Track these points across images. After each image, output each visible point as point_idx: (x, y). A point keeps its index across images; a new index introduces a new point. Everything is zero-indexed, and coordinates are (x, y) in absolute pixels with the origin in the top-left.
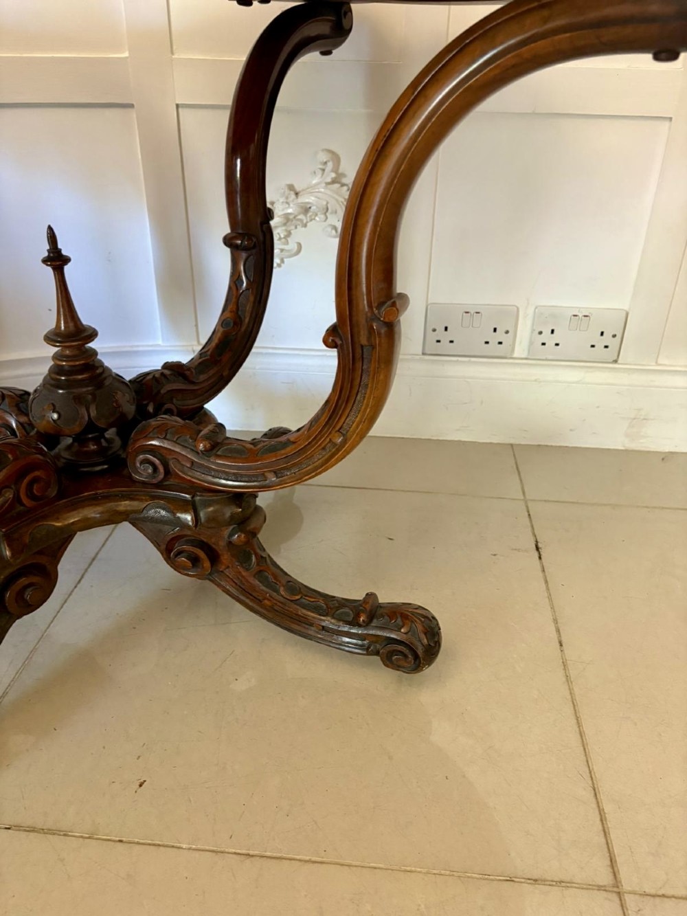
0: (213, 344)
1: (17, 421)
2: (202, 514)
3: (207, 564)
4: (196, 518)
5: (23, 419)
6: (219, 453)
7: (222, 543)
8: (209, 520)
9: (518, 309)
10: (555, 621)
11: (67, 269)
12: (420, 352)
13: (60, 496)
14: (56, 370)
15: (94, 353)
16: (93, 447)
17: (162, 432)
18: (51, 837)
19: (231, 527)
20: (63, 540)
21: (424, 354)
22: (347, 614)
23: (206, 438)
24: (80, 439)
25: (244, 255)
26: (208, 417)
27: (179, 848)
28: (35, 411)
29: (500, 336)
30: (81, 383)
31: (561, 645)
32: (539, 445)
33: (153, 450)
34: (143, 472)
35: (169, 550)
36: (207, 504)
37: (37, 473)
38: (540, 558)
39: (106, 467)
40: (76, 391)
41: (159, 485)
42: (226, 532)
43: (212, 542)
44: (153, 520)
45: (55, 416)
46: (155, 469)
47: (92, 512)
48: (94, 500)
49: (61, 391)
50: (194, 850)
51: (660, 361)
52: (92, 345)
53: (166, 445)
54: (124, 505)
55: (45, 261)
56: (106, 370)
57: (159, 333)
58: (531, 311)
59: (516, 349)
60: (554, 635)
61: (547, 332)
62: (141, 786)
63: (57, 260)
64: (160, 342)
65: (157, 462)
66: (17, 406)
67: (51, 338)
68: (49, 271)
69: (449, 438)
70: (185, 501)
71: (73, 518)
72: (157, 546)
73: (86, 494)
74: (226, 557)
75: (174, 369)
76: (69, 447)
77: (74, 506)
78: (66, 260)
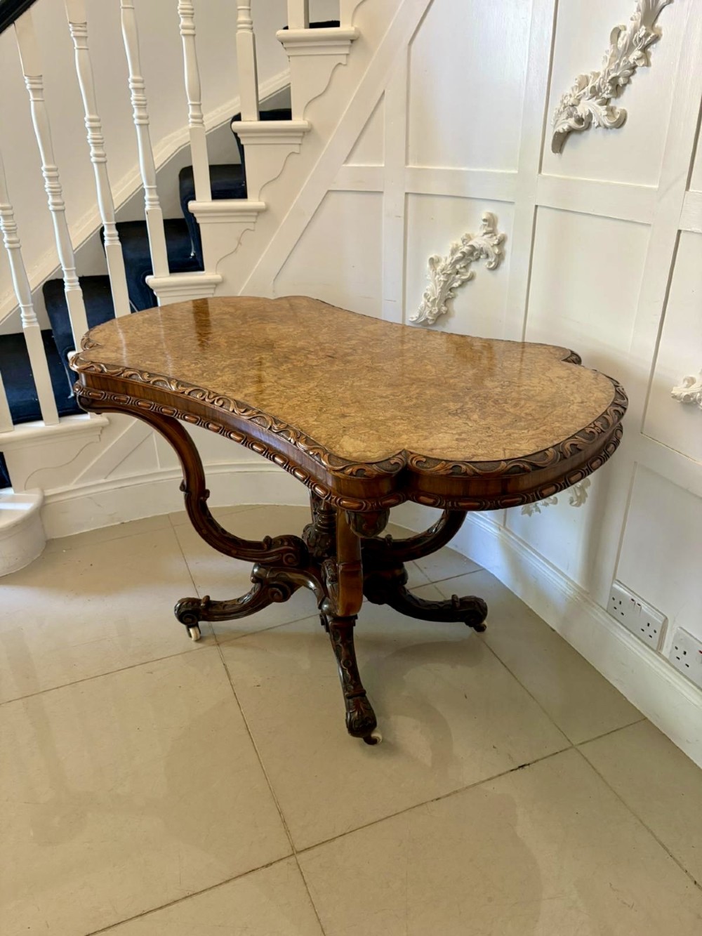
9: (667, 620)
10: (456, 792)
12: (605, 608)
18: (227, 677)
21: (607, 611)
27: (240, 709)
29: (651, 631)
50: (242, 713)
58: (675, 626)
59: (664, 648)
61: (681, 650)
62: (258, 686)
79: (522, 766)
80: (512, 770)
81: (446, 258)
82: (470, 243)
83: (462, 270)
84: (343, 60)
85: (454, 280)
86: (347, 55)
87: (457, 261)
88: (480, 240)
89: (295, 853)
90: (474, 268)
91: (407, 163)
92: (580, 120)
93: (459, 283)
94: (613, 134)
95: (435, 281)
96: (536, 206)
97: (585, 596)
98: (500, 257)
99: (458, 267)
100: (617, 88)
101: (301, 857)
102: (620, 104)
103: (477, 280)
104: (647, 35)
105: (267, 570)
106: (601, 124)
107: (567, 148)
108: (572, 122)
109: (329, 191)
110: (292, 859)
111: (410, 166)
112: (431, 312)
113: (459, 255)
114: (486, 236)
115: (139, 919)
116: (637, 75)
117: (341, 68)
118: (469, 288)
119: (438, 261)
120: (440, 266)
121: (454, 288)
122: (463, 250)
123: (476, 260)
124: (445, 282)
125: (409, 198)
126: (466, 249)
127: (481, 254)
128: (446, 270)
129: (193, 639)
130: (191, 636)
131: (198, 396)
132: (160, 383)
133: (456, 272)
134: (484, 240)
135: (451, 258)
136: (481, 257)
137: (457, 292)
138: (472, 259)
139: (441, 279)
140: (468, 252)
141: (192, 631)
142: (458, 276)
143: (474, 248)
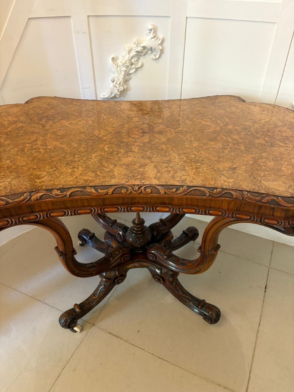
2: (163, 272)
3: (162, 282)
4: (161, 272)
5: (124, 235)
6: (169, 259)
7: (167, 278)
8: (164, 274)
10: (261, 316)
13: (130, 260)
17: (155, 250)
18: (118, 338)
19: (169, 276)
22: (197, 304)
23: (167, 255)
27: (145, 350)
30: (139, 234)
31: (259, 325)
33: (153, 254)
34: (150, 258)
35: (154, 276)
36: (164, 270)
37: (126, 255)
38: (265, 292)
39: (142, 252)
40: (138, 236)
41: (153, 262)
43: (164, 277)
44: (151, 269)
46: (153, 258)
47: (136, 264)
48: (138, 261)
49: (134, 235)
50: (148, 352)
53: (157, 254)
54: (146, 264)
60: (259, 321)
62: (139, 332)
65: (153, 256)
70: (159, 267)
71: (132, 265)
72: (151, 273)
73: (136, 260)
74: (167, 281)
77: (132, 263)
79: (266, 288)
81: (124, 57)
82: (142, 45)
83: (136, 62)
85: (131, 69)
87: (132, 58)
88: (147, 41)
90: (142, 60)
93: (134, 70)
95: (118, 71)
96: (187, 17)
98: (162, 51)
99: (133, 61)
103: (144, 67)
105: (115, 271)
109: (29, 18)
112: (118, 90)
113: (133, 53)
114: (153, 39)
118: (139, 72)
119: (117, 59)
120: (120, 62)
121: (131, 74)
122: (137, 50)
123: (144, 55)
124: (126, 71)
125: (91, 18)
126: (139, 49)
127: (148, 51)
128: (125, 63)
129: (78, 332)
130: (75, 331)
131: (123, 191)
132: (77, 193)
133: (132, 64)
134: (153, 42)
135: (128, 56)
136: (149, 52)
137: (132, 76)
138: (142, 54)
139: (122, 69)
140: (140, 51)
141: (75, 329)
142: (134, 66)
143: (144, 48)
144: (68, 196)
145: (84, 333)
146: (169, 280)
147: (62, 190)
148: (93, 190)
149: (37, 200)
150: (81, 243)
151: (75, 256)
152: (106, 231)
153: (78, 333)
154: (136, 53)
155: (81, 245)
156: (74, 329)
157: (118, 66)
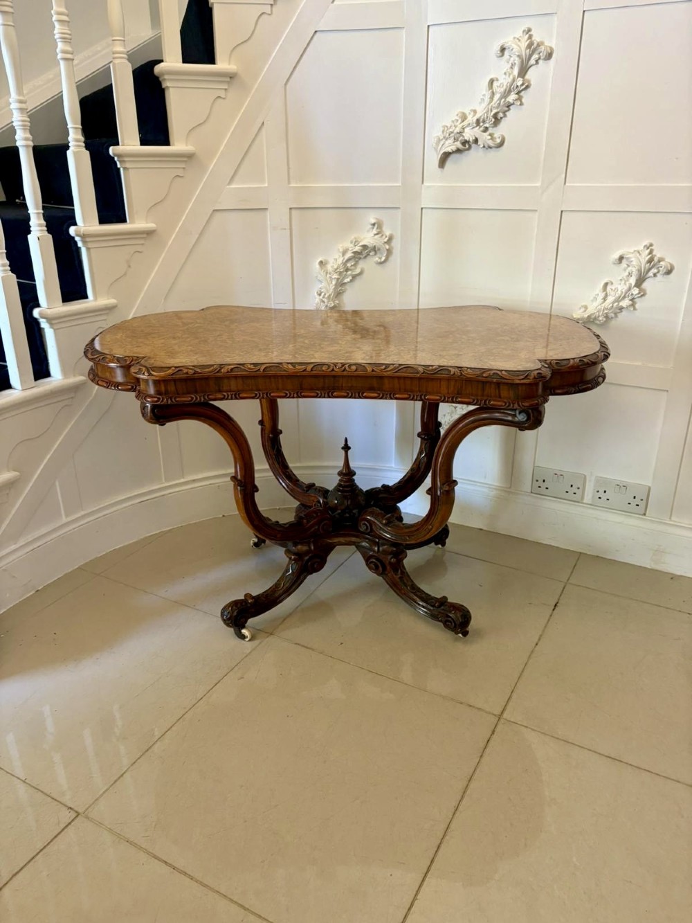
0: (406, 478)
1: (323, 501)
2: (381, 549)
3: (381, 569)
4: (378, 549)
5: (325, 500)
7: (388, 562)
8: (384, 551)
9: (585, 476)
10: (541, 636)
11: (349, 452)
12: (529, 491)
13: (332, 531)
14: (339, 485)
15: (354, 480)
16: (347, 515)
17: (372, 514)
18: (308, 649)
19: (391, 556)
20: (330, 548)
21: (531, 492)
23: (386, 519)
24: (343, 511)
25: (426, 442)
26: (398, 509)
27: (349, 664)
28: (330, 498)
29: (574, 489)
30: (348, 491)
31: (536, 645)
32: (597, 556)
33: (368, 521)
34: (363, 528)
35: (368, 560)
36: (383, 545)
37: (325, 522)
39: (351, 523)
40: (345, 494)
41: (368, 534)
42: (389, 557)
43: (384, 560)
44: (363, 547)
45: (336, 502)
46: (367, 528)
47: (342, 540)
48: (343, 536)
49: (339, 493)
50: (354, 665)
51: (673, 518)
52: (354, 477)
53: (372, 519)
54: (354, 539)
55: (343, 448)
56: (357, 487)
57: (393, 461)
58: (593, 478)
59: (585, 497)
60: (536, 639)
61: (602, 491)
62: (341, 644)
63: (346, 448)
64: (393, 465)
65: (368, 525)
66: (324, 495)
67: (340, 474)
68: (343, 452)
69: (545, 543)
70: (376, 542)
71: (336, 540)
72: (364, 557)
73: (341, 532)
74: (388, 568)
75: (385, 488)
76: (339, 514)
77: (337, 536)
78: (349, 448)
79: (556, 605)
80: (553, 610)
81: (335, 260)
82: (361, 244)
83: (353, 268)
84: (222, 94)
85: (346, 276)
86: (226, 89)
87: (349, 260)
88: (369, 238)
89: (500, 717)
90: (362, 265)
91: (289, 183)
92: (465, 143)
93: (350, 278)
94: (492, 153)
95: (327, 280)
96: (422, 208)
97: (509, 490)
98: (389, 252)
99: (349, 265)
100: (497, 120)
101: (505, 715)
102: (498, 132)
103: (364, 275)
104: (522, 85)
106: (486, 146)
107: (449, 164)
108: (459, 145)
109: (214, 210)
110: (502, 720)
111: (291, 185)
112: (327, 306)
113: (349, 255)
114: (376, 237)
115: (458, 813)
116: (511, 111)
117: (220, 101)
118: (358, 282)
119: (326, 264)
120: (329, 267)
121: (345, 283)
122: (354, 250)
123: (365, 257)
124: (338, 279)
125: (294, 212)
126: (357, 249)
127: (370, 252)
128: (337, 269)
129: (247, 637)
130: (243, 637)
131: (324, 369)
132: (272, 368)
133: (347, 270)
134: (376, 239)
135: (342, 259)
136: (371, 254)
137: (347, 287)
138: (362, 257)
139: (333, 277)
140: (359, 251)
141: (244, 631)
142: (349, 272)
143: (365, 247)
144: (261, 370)
145: (256, 642)
146: (390, 563)
147: (255, 364)
148: (290, 366)
149: (228, 372)
150: (256, 540)
151: (256, 494)
152: (299, 503)
153: (247, 640)
154: (352, 255)
155: (256, 545)
156: (241, 633)
157: (327, 273)
